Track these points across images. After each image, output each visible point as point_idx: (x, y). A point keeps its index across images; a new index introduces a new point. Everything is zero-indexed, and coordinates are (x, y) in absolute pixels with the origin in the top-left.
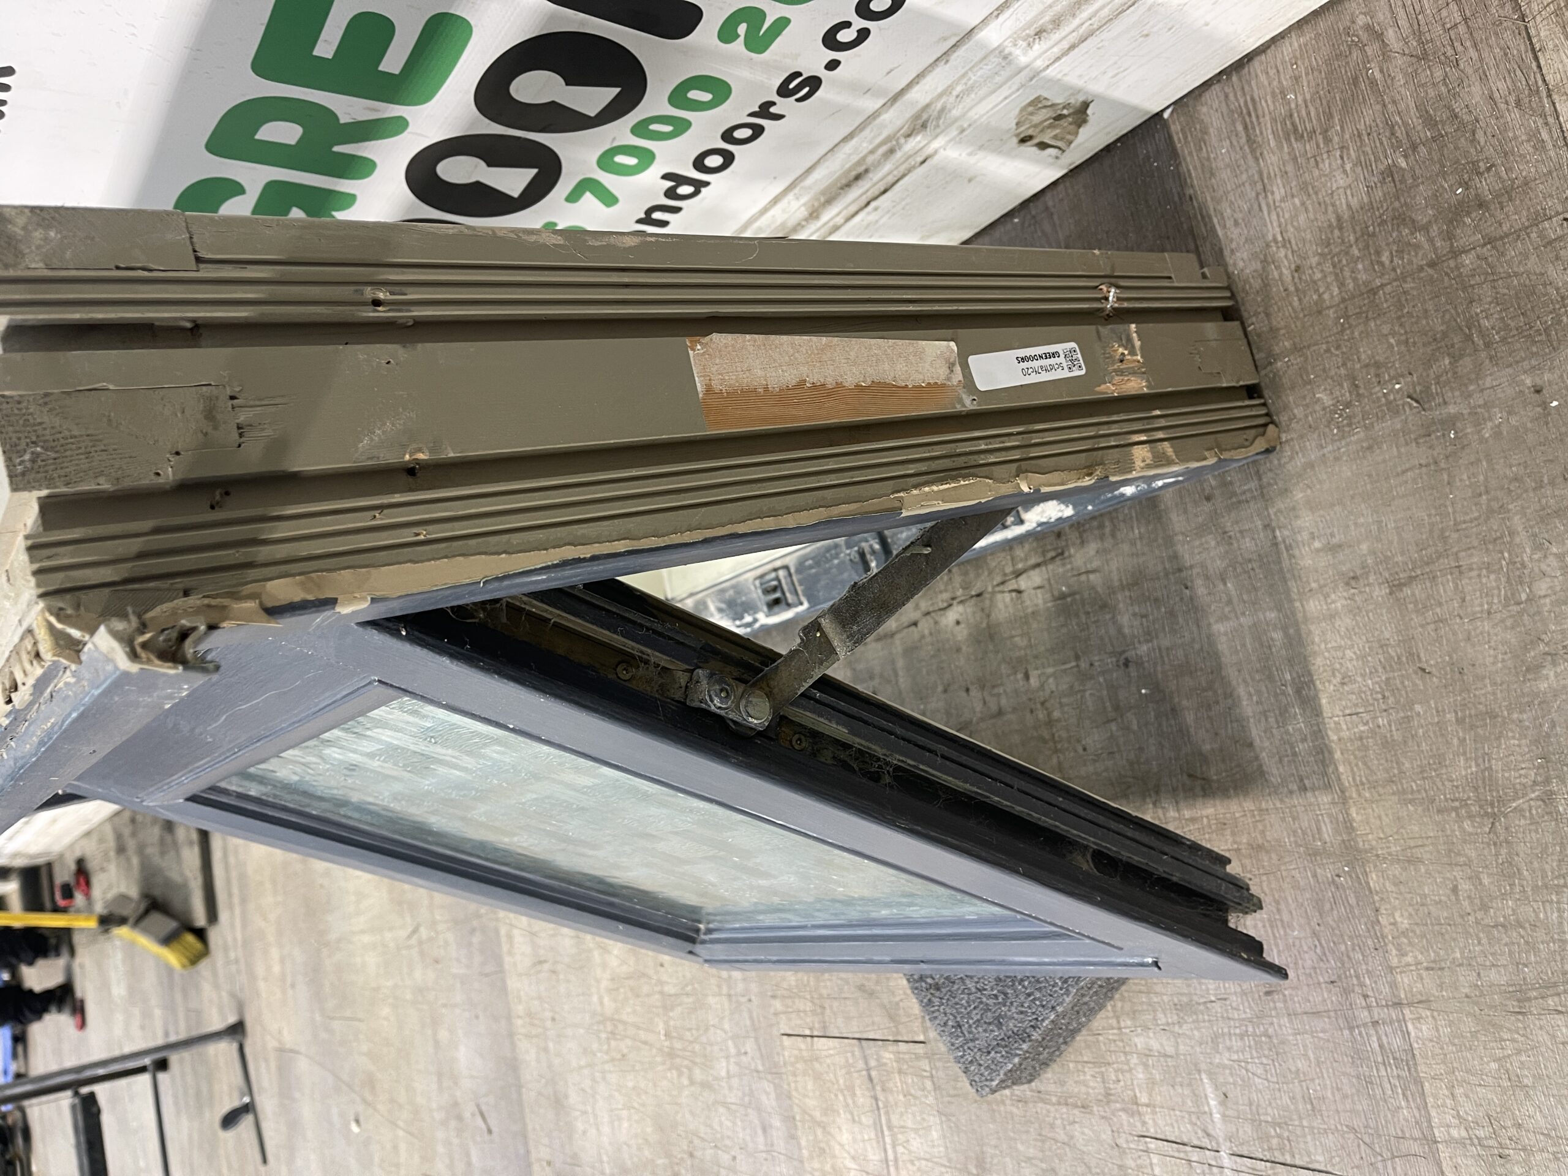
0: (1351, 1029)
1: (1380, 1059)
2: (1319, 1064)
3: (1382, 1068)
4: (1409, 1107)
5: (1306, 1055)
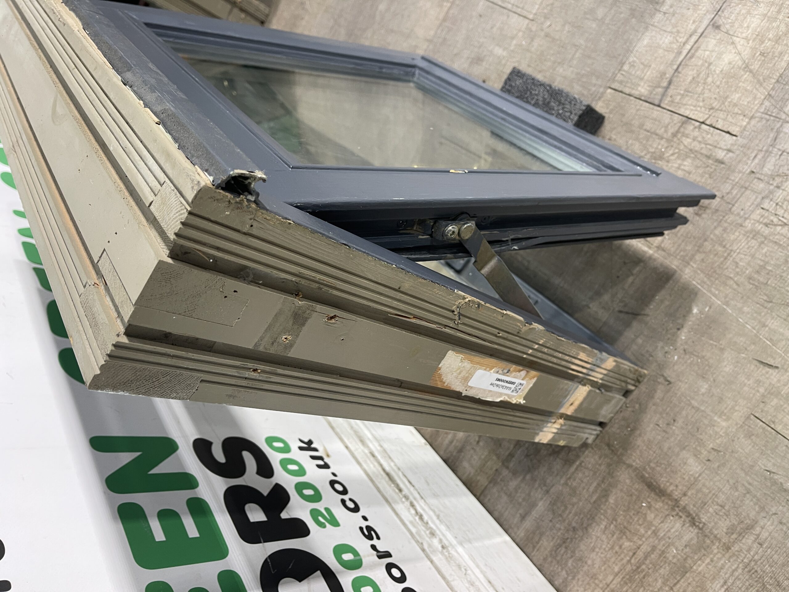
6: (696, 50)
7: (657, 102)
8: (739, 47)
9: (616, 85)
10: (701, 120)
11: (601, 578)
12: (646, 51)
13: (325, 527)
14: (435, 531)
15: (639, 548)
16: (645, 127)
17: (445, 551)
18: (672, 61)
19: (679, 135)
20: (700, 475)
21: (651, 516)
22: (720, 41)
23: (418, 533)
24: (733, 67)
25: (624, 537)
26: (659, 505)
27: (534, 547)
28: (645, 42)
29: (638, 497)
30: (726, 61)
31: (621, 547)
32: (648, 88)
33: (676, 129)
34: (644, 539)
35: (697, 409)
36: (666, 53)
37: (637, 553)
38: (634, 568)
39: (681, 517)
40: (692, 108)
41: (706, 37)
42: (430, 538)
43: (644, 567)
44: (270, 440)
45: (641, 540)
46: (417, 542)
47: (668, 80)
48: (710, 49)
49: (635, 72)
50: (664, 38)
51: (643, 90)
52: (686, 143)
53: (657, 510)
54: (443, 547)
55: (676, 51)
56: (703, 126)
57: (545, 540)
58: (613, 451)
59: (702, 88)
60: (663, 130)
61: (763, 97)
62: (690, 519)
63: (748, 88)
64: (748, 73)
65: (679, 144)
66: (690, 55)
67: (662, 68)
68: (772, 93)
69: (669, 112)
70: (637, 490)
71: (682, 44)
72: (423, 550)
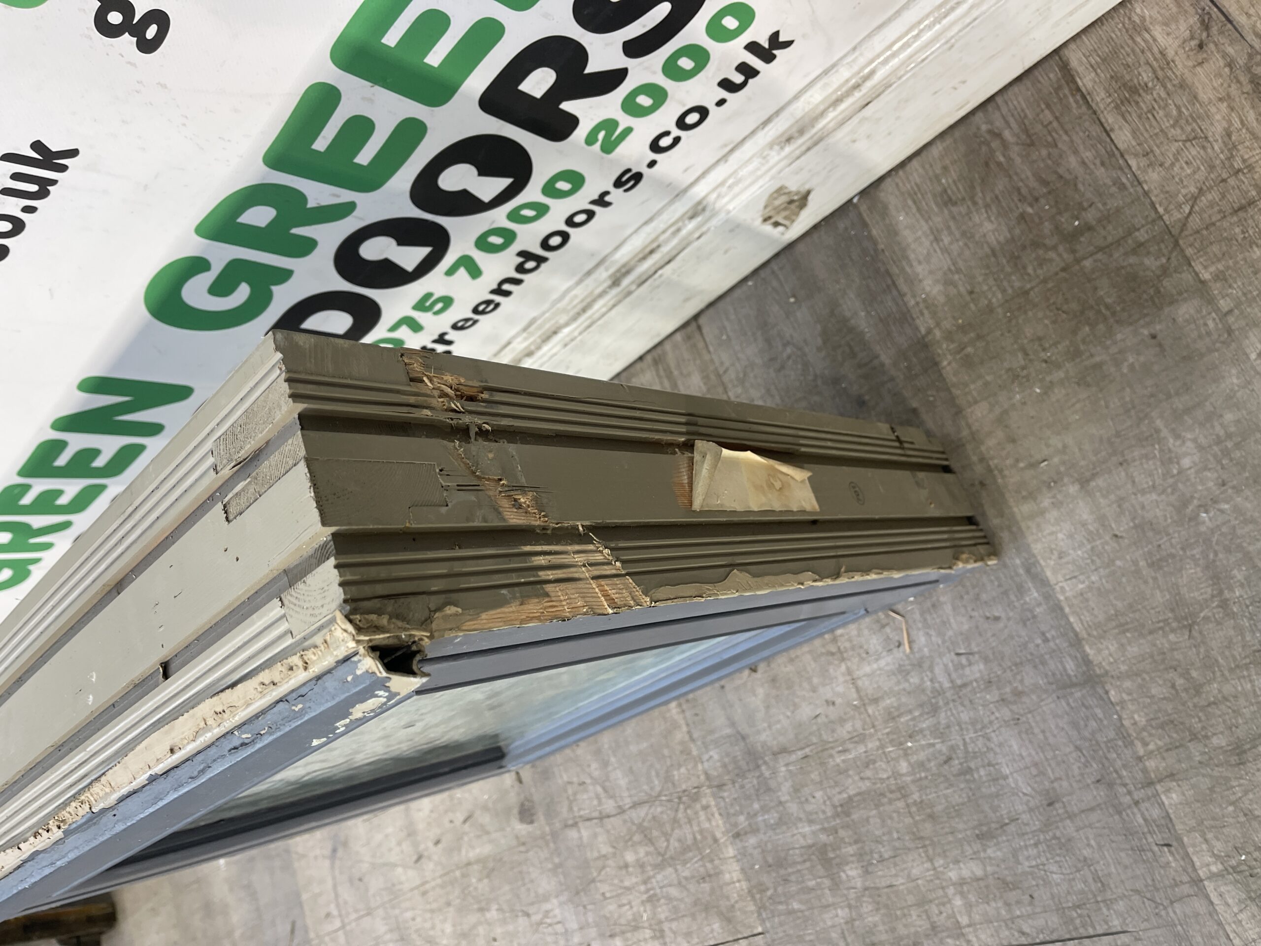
0: (1119, 813)
1: (1146, 830)
2: (1100, 847)
3: (1148, 836)
4: (1176, 860)
5: (1089, 845)
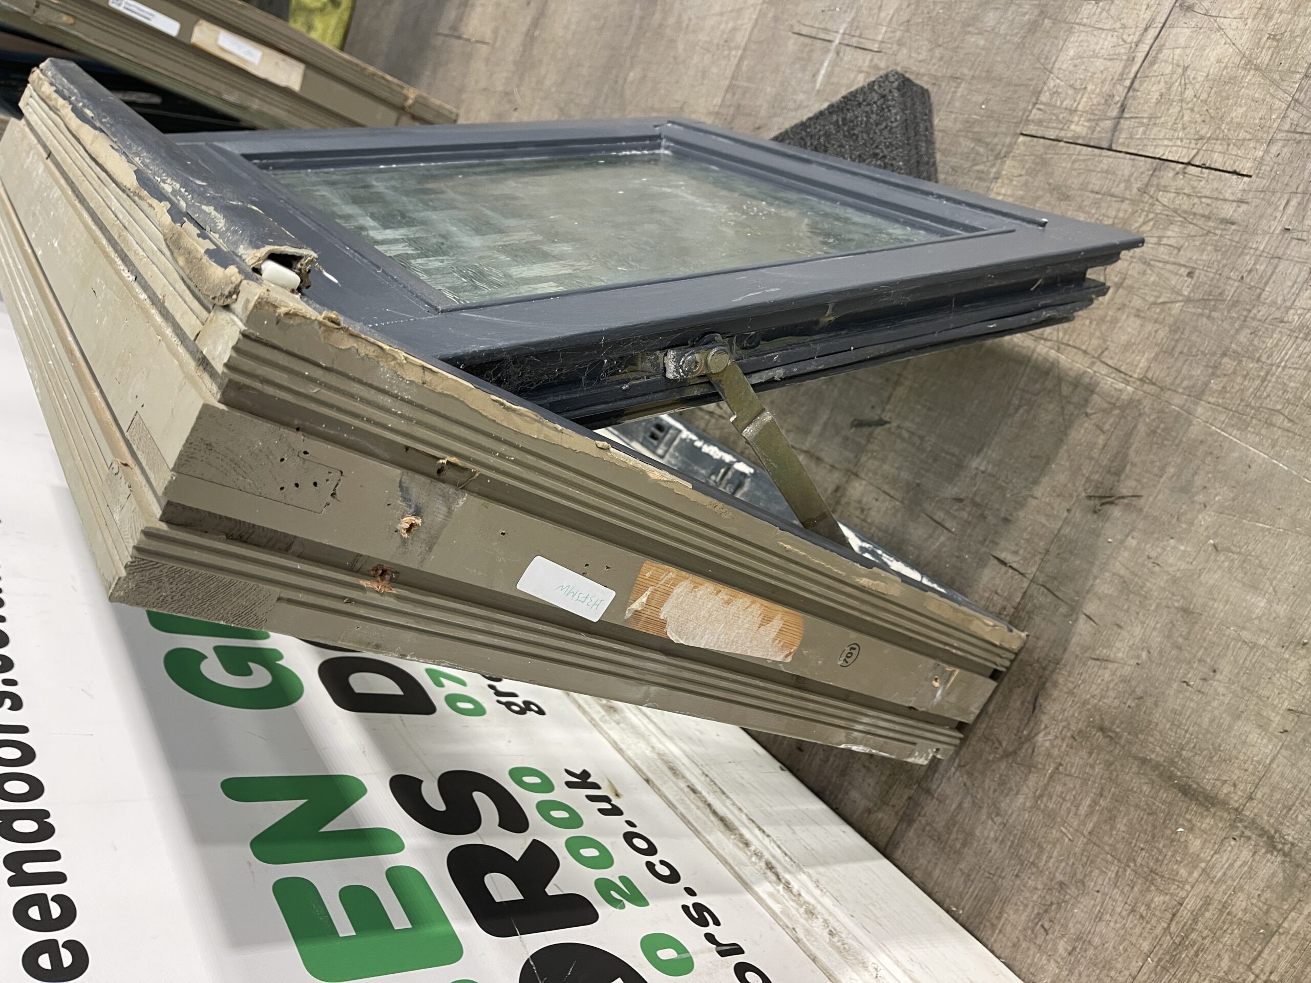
6: (1160, 51)
7: (1105, 145)
8: (1230, 33)
9: (1032, 129)
10: (1186, 160)
11: (1119, 966)
12: (1075, 66)
13: (623, 907)
14: (815, 908)
15: (1181, 905)
16: (1090, 187)
17: (835, 939)
18: (1122, 74)
19: (1152, 190)
20: (1272, 761)
21: (1195, 844)
22: (1198, 28)
23: (785, 911)
24: (1226, 67)
25: (1153, 888)
26: (1207, 823)
27: (994, 926)
28: (1072, 53)
29: (1169, 815)
30: (1213, 59)
31: (1148, 906)
32: (1087, 124)
33: (1146, 180)
34: (1188, 887)
35: (1254, 646)
36: (1109, 63)
37: (1179, 914)
38: (1178, 940)
39: (1249, 838)
40: (1166, 142)
41: (1171, 27)
42: (806, 920)
43: (1194, 936)
44: (517, 774)
45: (1182, 889)
46: (785, 927)
47: (1119, 105)
48: (1183, 45)
49: (1062, 103)
50: (1101, 41)
51: (1079, 129)
52: (1165, 201)
53: (1204, 832)
54: (831, 933)
55: (1124, 57)
56: (1191, 169)
57: (1011, 912)
58: (1111, 738)
59: (1178, 109)
60: (1122, 186)
61: (1284, 106)
62: (1265, 839)
63: (1257, 95)
64: (1252, 72)
65: (1152, 205)
66: (1149, 58)
67: (1106, 88)
68: (1301, 96)
69: (1128, 156)
70: (1164, 802)
71: (1133, 45)
72: (798, 941)
